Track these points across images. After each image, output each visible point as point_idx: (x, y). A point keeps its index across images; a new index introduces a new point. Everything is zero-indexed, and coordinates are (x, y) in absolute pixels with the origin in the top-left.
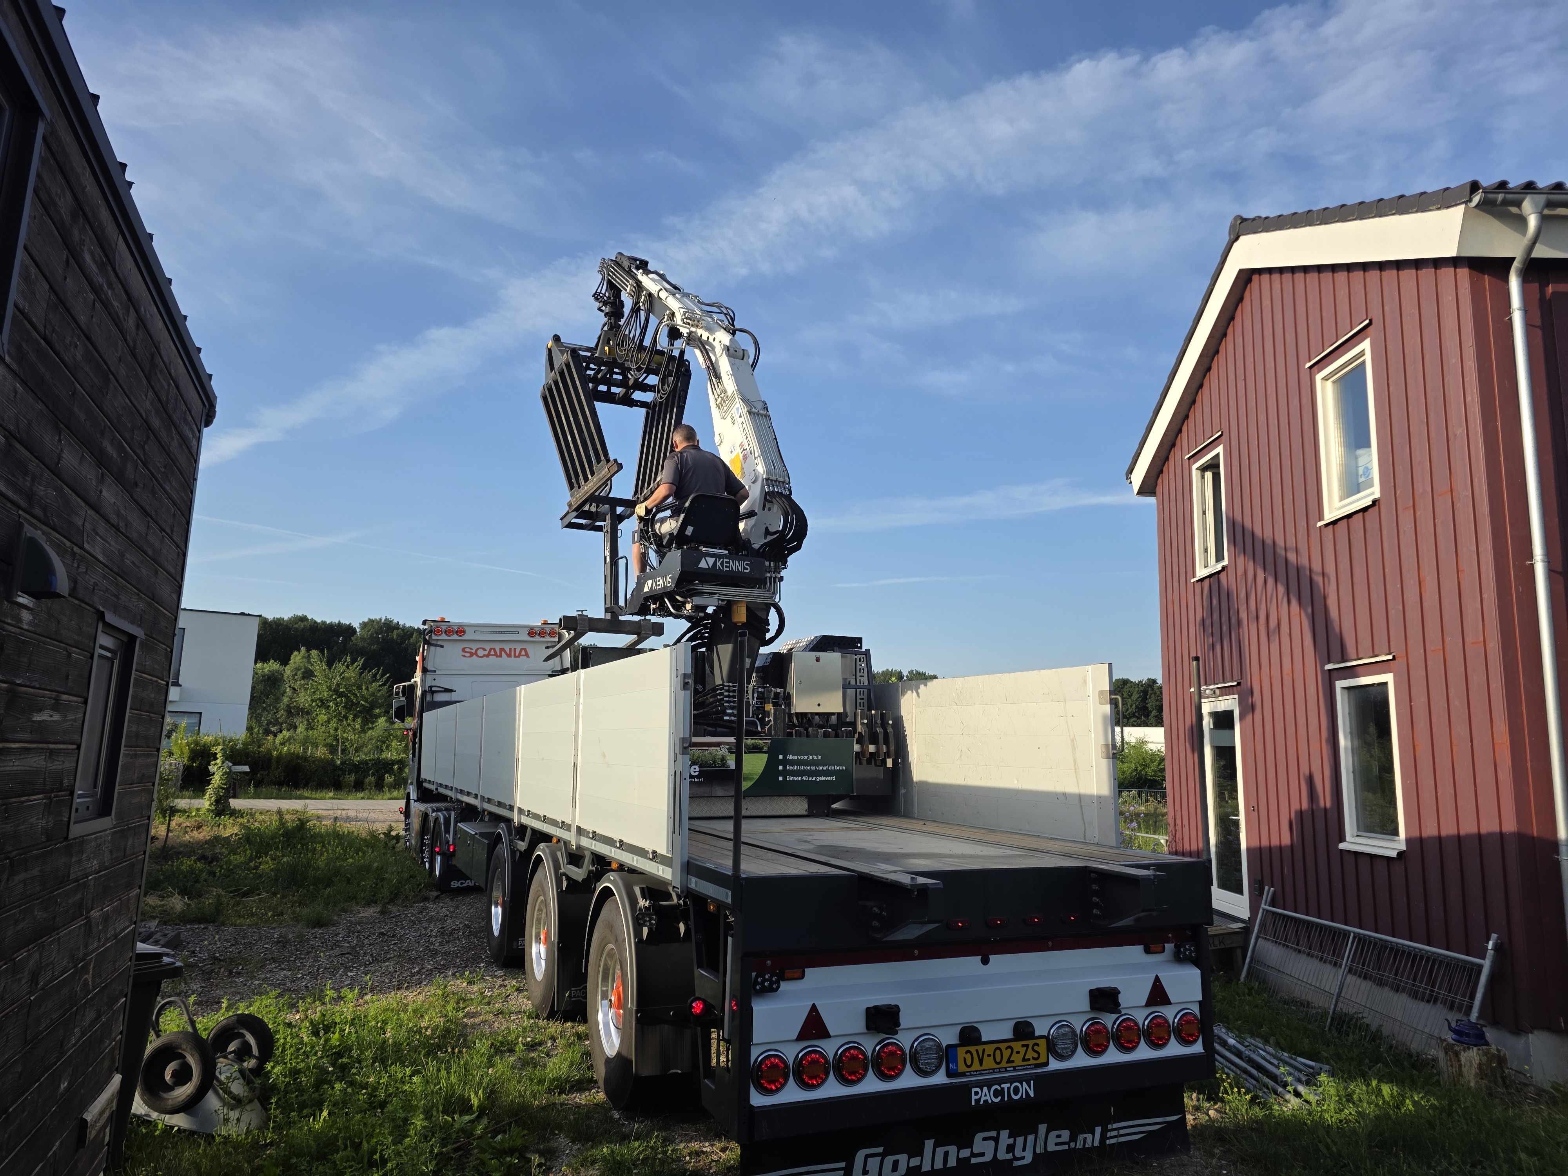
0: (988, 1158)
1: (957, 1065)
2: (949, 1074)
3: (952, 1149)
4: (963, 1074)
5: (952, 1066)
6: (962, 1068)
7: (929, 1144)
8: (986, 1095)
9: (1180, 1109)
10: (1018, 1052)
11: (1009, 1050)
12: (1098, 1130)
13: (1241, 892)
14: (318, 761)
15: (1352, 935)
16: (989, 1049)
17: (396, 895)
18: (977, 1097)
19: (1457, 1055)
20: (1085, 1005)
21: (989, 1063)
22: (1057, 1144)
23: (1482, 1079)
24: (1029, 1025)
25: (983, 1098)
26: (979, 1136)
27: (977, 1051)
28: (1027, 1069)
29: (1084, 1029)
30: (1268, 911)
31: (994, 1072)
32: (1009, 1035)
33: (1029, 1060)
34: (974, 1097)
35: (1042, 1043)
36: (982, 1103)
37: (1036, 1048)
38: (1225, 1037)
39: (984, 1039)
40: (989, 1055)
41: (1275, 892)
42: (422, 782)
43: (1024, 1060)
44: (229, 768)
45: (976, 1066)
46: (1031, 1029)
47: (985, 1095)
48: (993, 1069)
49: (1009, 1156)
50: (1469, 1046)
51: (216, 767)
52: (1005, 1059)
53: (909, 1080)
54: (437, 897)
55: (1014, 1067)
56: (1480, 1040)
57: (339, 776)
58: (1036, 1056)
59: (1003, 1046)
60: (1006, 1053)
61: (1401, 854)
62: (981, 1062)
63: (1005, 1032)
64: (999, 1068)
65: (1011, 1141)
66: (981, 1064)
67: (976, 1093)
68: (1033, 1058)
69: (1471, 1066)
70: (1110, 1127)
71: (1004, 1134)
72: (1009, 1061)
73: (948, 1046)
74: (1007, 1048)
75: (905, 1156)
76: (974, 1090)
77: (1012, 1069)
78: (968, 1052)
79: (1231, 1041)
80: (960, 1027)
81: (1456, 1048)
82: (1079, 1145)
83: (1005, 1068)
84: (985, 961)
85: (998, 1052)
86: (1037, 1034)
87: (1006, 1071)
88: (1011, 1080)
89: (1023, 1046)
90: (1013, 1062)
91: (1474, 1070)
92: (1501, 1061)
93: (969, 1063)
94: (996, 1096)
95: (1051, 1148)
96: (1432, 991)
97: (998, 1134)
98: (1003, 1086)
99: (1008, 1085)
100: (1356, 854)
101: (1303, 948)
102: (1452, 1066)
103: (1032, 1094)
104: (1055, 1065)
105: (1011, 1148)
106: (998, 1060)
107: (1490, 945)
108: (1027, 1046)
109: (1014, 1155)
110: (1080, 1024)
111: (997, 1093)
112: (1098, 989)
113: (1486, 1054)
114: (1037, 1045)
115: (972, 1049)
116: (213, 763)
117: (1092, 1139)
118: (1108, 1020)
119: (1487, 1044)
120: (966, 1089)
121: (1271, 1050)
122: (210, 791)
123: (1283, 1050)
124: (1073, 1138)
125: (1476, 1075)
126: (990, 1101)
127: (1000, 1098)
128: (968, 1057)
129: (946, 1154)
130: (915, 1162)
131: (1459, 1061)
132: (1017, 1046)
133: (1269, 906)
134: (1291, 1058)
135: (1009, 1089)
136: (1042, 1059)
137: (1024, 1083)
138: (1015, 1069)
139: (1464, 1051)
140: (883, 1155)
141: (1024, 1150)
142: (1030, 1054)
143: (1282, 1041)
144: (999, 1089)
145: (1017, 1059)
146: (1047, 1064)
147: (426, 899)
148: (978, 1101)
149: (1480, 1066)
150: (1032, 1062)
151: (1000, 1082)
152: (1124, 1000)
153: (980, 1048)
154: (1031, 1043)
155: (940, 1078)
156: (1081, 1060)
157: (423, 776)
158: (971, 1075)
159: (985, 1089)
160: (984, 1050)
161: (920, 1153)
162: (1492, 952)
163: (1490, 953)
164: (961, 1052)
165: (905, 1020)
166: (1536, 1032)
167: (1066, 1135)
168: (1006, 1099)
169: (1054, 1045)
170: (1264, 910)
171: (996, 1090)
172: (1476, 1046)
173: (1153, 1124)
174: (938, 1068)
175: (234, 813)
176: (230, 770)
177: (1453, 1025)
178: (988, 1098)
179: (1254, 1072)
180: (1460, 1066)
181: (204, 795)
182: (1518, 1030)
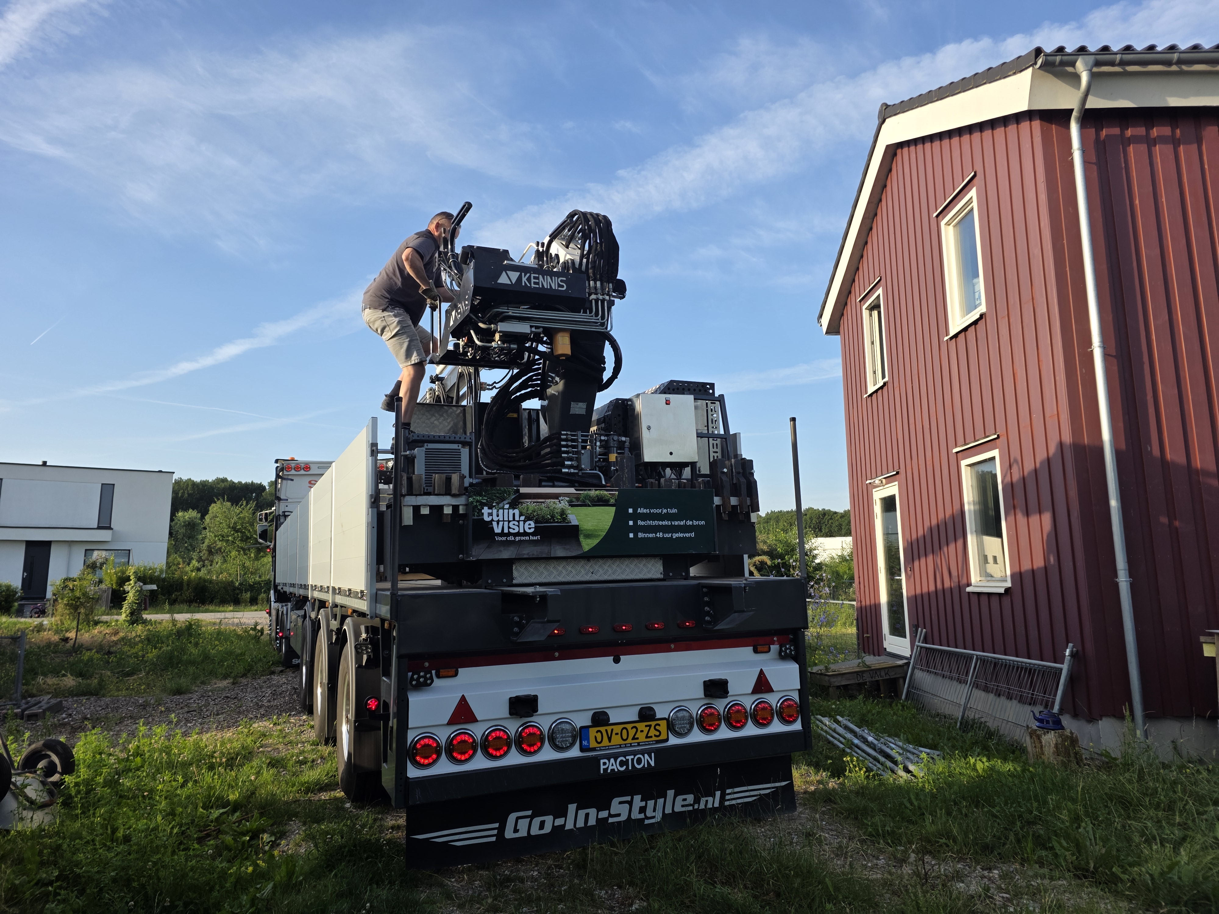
0: (623, 818)
1: (589, 742)
2: (582, 749)
3: (593, 812)
4: (594, 749)
5: (585, 743)
6: (593, 744)
7: (572, 808)
9: (789, 777)
10: (642, 731)
11: (634, 730)
12: (718, 794)
13: (905, 637)
14: (221, 582)
15: (975, 657)
16: (617, 729)
17: (249, 671)
18: (605, 767)
19: (1039, 737)
20: (700, 693)
21: (616, 740)
22: (683, 806)
23: (1058, 755)
24: (652, 709)
25: (610, 768)
26: (615, 801)
27: (606, 730)
28: (649, 744)
29: (699, 712)
30: (921, 647)
31: (621, 747)
32: (636, 718)
33: (651, 737)
34: (602, 767)
35: (664, 724)
36: (609, 771)
37: (657, 727)
38: (866, 736)
39: (611, 721)
40: (617, 734)
41: (926, 633)
42: (277, 586)
43: (647, 737)
44: (141, 587)
45: (606, 742)
46: (652, 713)
47: (613, 765)
48: (620, 745)
49: (642, 816)
50: (1048, 730)
51: (130, 587)
52: (631, 736)
53: (547, 754)
54: (282, 671)
55: (638, 743)
56: (1058, 725)
57: (238, 594)
58: (658, 733)
59: (629, 726)
60: (632, 732)
61: (1007, 590)
62: (610, 739)
63: (632, 715)
64: (625, 744)
65: (643, 804)
66: (610, 741)
67: (605, 764)
68: (655, 736)
69: (1050, 745)
70: (728, 791)
71: (637, 798)
72: (634, 738)
73: (581, 728)
74: (632, 728)
75: (551, 818)
76: (602, 761)
77: (636, 744)
78: (597, 732)
79: (870, 739)
80: (592, 712)
81: (1038, 732)
82: (702, 806)
83: (631, 743)
84: (617, 661)
85: (625, 731)
86: (658, 716)
87: (631, 746)
88: (634, 753)
89: (646, 726)
90: (638, 738)
91: (1052, 749)
92: (1074, 741)
93: (599, 740)
94: (621, 766)
95: (678, 809)
96: (1033, 694)
97: (632, 799)
98: (627, 757)
99: (632, 757)
100: (979, 594)
101: (946, 673)
102: (1035, 747)
103: (653, 764)
104: (674, 741)
105: (643, 810)
106: (625, 737)
107: (1068, 652)
108: (650, 726)
109: (645, 815)
110: (696, 709)
111: (622, 764)
112: (710, 680)
113: (1061, 736)
114: (659, 725)
115: (603, 729)
116: (128, 583)
117: (714, 801)
118: (721, 705)
119: (1063, 728)
120: (596, 761)
121: (900, 744)
122: (126, 605)
123: (909, 743)
124: (697, 801)
125: (1054, 753)
126: (616, 770)
127: (625, 767)
128: (599, 736)
129: (587, 815)
130: (559, 822)
131: (1041, 742)
132: (641, 726)
133: (923, 643)
134: (914, 748)
135: (633, 760)
136: (663, 737)
137: (646, 755)
138: (639, 745)
139: (1045, 734)
140: (532, 817)
141: (654, 811)
142: (653, 732)
143: (910, 736)
144: (624, 760)
145: (642, 737)
146: (667, 740)
147: (273, 673)
148: (606, 770)
149: (1056, 745)
150: (654, 738)
151: (625, 754)
152: (732, 689)
153: (609, 728)
154: (653, 723)
155: (575, 752)
156: (697, 736)
157: (277, 581)
158: (600, 750)
159: (612, 760)
160: (612, 730)
161: (564, 814)
162: (1069, 658)
163: (1067, 659)
164: (593, 732)
165: (543, 706)
166: (1104, 719)
167: (690, 798)
168: (630, 768)
169: (673, 725)
170: (918, 646)
171: (621, 761)
172: (1053, 730)
173: (765, 788)
174: (572, 744)
175: (145, 622)
176: (142, 589)
177: (1037, 715)
178: (614, 767)
179: (882, 759)
180: (1042, 746)
181: (121, 609)
182: (1092, 719)
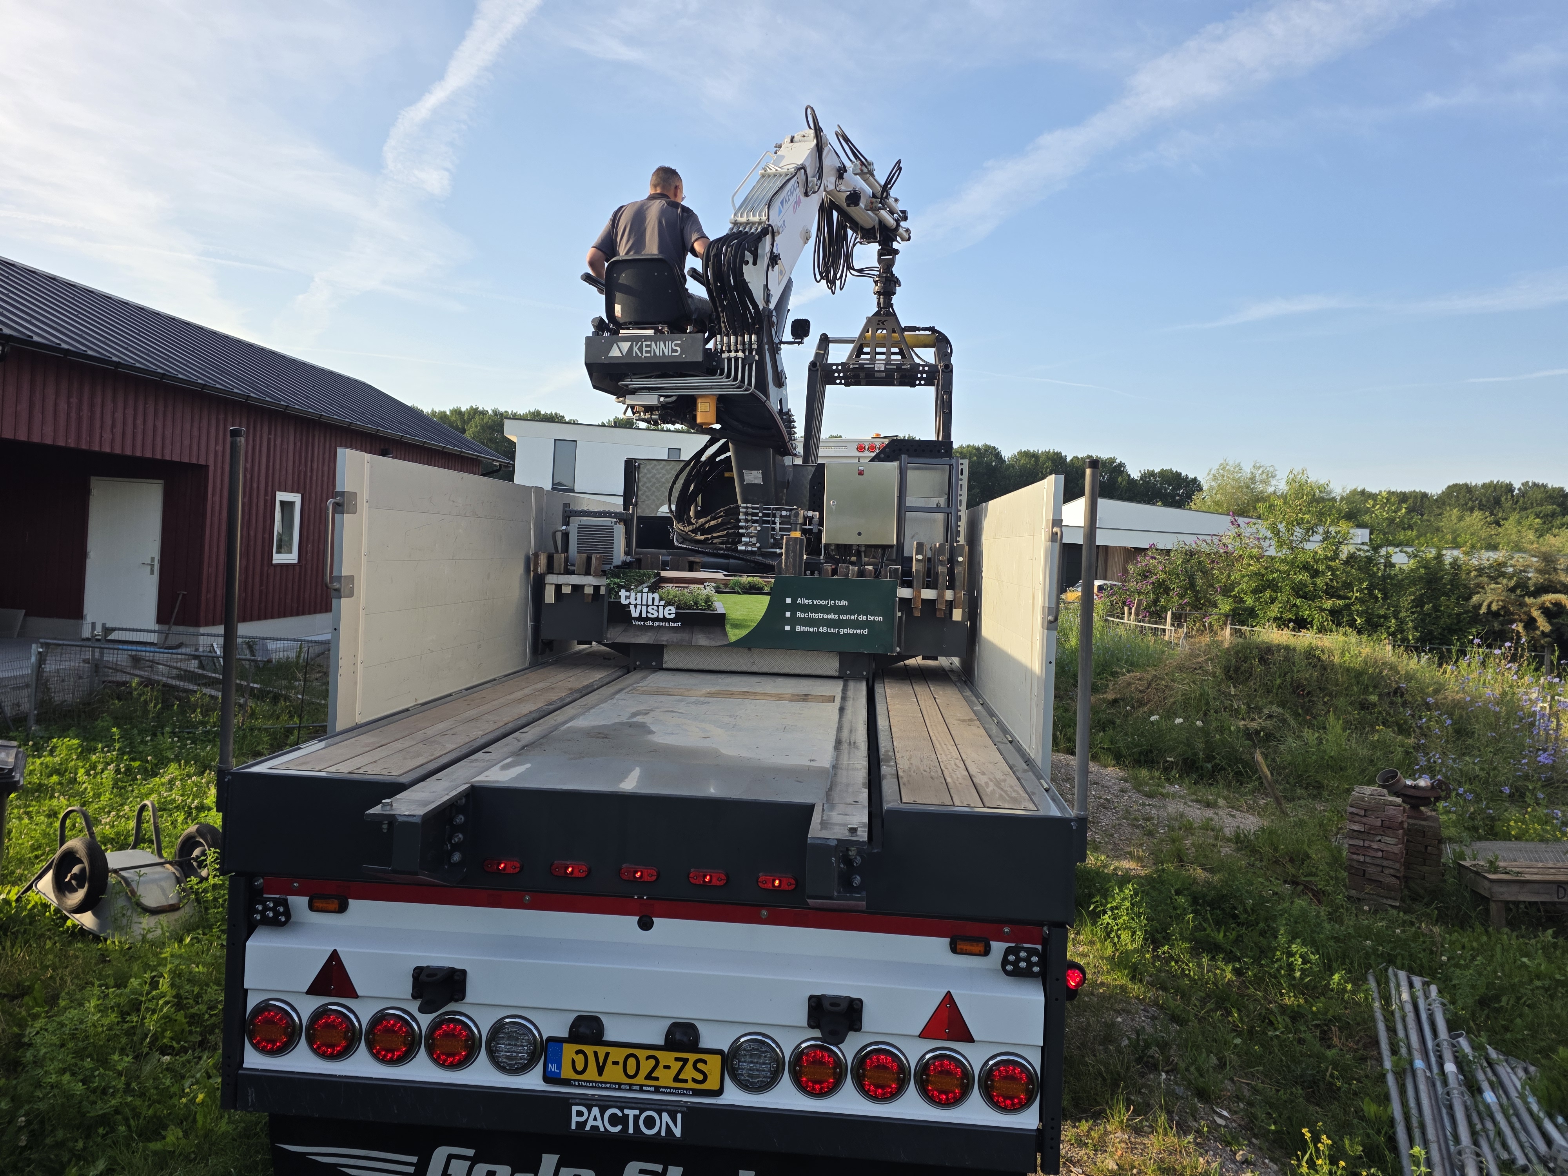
1: (560, 1068)
2: (548, 1078)
4: (567, 1082)
5: (552, 1068)
6: (567, 1072)
7: (547, 1161)
8: (595, 1119)
10: (667, 1067)
11: (652, 1062)
16: (618, 1054)
18: (582, 1119)
20: (801, 1017)
21: (613, 1073)
24: (693, 1030)
25: (591, 1123)
26: (632, 1167)
27: (596, 1053)
28: (677, 1094)
29: (796, 1052)
31: (618, 1089)
32: (661, 1041)
33: (686, 1081)
34: (575, 1119)
35: (714, 1061)
36: (588, 1128)
37: (700, 1066)
39: (605, 1038)
40: (616, 1063)
43: (676, 1079)
45: (591, 1073)
46: (693, 1037)
48: (620, 1084)
52: (644, 1072)
53: (481, 1074)
55: (656, 1088)
58: (700, 1077)
59: (642, 1054)
60: (647, 1065)
62: (600, 1070)
63: (651, 1034)
64: (630, 1085)
66: (600, 1073)
68: (694, 1080)
72: (649, 1077)
73: (550, 1039)
74: (648, 1058)
75: (507, 1169)
76: (577, 1108)
77: (653, 1089)
78: (578, 1052)
80: (574, 1015)
83: (641, 1086)
85: (632, 1062)
86: (704, 1044)
87: (641, 1090)
88: (642, 1106)
89: (677, 1059)
90: (657, 1079)
93: (580, 1068)
94: (613, 1124)
97: (664, 1170)
98: (626, 1111)
99: (637, 1112)
103: (677, 1132)
104: (733, 1096)
106: (631, 1071)
108: (685, 1061)
110: (789, 1045)
111: (616, 1120)
112: (824, 997)
114: (704, 1061)
115: (589, 1050)
120: (566, 1103)
126: (602, 1129)
127: (619, 1128)
128: (580, 1059)
132: (668, 1057)
135: (637, 1118)
136: (712, 1084)
137: (665, 1116)
138: (657, 1090)
140: (475, 1161)
142: (689, 1073)
144: (620, 1114)
145: (665, 1078)
146: (719, 1092)
148: (581, 1125)
150: (691, 1085)
151: (625, 1104)
152: (872, 1019)
153: (602, 1051)
154: (692, 1057)
155: (531, 1081)
156: (786, 1098)
158: (579, 1086)
159: (595, 1111)
160: (607, 1054)
161: (533, 1170)
164: (569, 1051)
165: (475, 990)
168: (631, 1131)
169: (735, 1068)
171: (614, 1115)
174: (529, 1066)
178: (599, 1123)
